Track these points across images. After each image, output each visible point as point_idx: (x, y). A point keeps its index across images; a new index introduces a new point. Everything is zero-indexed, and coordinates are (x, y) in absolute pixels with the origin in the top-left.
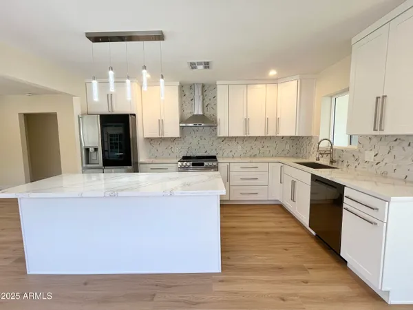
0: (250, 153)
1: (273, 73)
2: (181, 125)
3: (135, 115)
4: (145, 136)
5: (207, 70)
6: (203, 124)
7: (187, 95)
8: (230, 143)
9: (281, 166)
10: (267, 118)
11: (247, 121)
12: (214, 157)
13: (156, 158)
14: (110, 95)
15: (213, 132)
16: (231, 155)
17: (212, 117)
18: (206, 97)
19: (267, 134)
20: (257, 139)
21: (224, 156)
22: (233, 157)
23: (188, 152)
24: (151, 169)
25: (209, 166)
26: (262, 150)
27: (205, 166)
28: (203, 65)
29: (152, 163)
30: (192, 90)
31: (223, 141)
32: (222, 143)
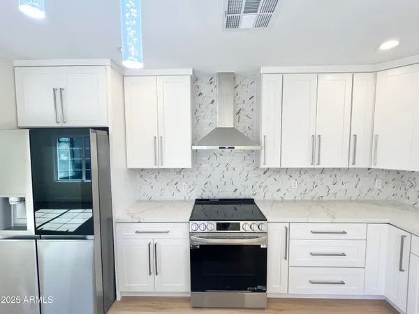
0: (312, 194)
1: (389, 45)
2: (195, 148)
3: (106, 129)
4: (130, 166)
5: (262, 31)
6: (236, 147)
7: (204, 95)
8: (277, 177)
9: (403, 237)
10: (355, 136)
11: (316, 141)
12: (250, 202)
13: (150, 200)
14: (59, 90)
15: (248, 158)
16: (278, 196)
17: (248, 134)
18: (237, 97)
19: (354, 164)
20: (323, 171)
21: (265, 198)
22: (282, 200)
23: (204, 191)
24: (137, 232)
25: (251, 231)
26: (333, 189)
27: (242, 230)
28: (258, 13)
29: (139, 222)
30: (213, 86)
31: (265, 173)
32: (263, 176)
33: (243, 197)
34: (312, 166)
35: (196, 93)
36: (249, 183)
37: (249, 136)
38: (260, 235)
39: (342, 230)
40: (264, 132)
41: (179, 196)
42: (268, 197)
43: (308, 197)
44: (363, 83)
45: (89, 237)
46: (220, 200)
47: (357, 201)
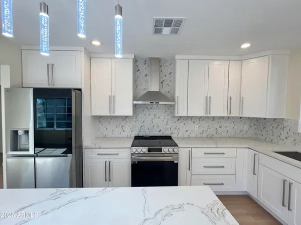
0: (207, 133)
1: (246, 46)
4: (93, 114)
6: (160, 103)
7: (141, 71)
8: (186, 122)
9: (255, 155)
10: (230, 97)
11: (208, 100)
12: (169, 138)
13: (105, 137)
14: (51, 65)
15: (168, 110)
16: (186, 135)
17: (168, 95)
18: (161, 73)
19: (230, 114)
20: (214, 118)
21: (179, 136)
22: (189, 137)
23: (140, 131)
24: (98, 154)
25: (168, 152)
26: (220, 130)
27: (163, 152)
28: (172, 27)
29: (99, 148)
30: (146, 66)
31: (178, 120)
32: (177, 122)
33: (164, 135)
34: (206, 115)
35: (136, 70)
36: (169, 126)
37: (169, 97)
38: (174, 155)
39: (222, 152)
40: (177, 94)
41: (124, 135)
42: (180, 135)
43: (205, 135)
44: (234, 66)
45: (69, 155)
46: (150, 136)
47: (234, 137)
